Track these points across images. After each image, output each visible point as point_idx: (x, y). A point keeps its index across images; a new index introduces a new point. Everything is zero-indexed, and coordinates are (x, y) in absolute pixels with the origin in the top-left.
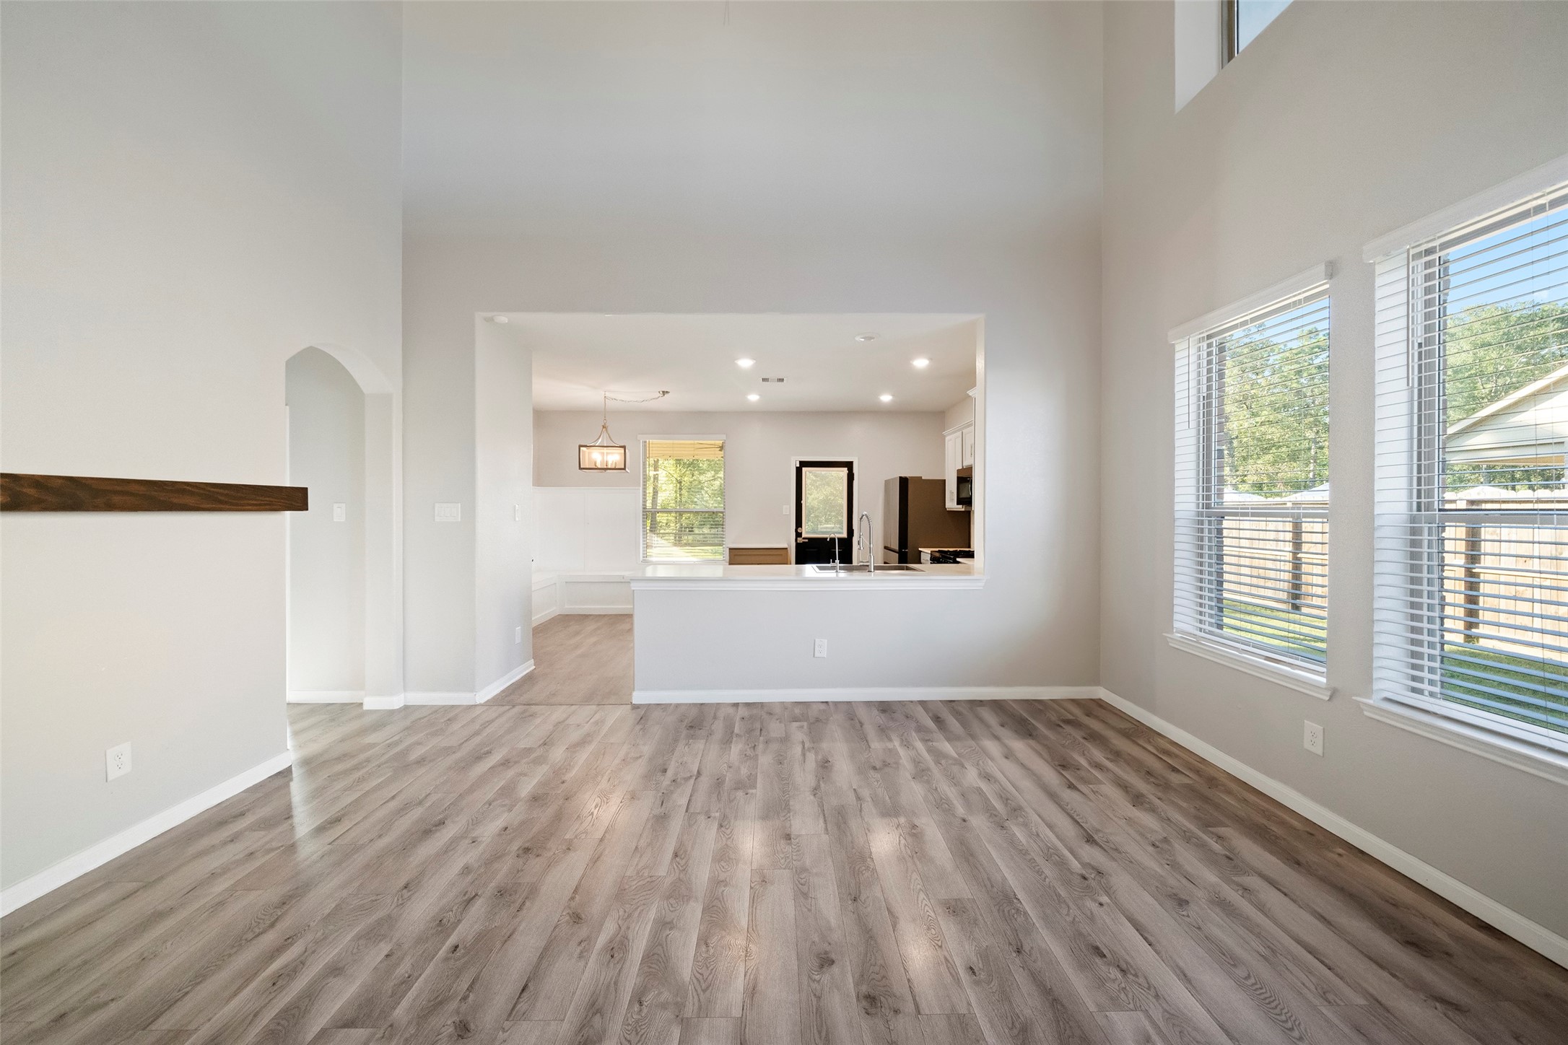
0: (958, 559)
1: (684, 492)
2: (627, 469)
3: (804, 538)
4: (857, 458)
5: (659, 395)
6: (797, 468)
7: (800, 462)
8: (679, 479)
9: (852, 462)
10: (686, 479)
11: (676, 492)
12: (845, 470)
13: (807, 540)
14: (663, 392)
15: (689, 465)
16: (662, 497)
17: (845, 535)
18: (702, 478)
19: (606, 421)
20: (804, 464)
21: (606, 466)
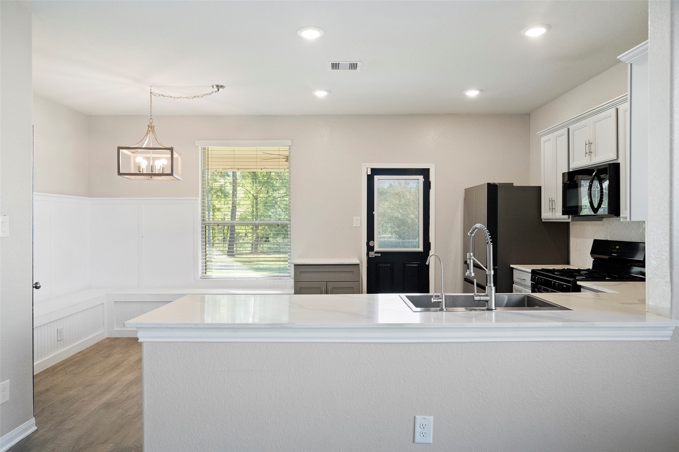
1: (259, 206)
2: (174, 175)
3: (376, 253)
4: (434, 164)
5: (212, 90)
6: (368, 175)
7: (372, 170)
8: (255, 195)
9: (428, 170)
10: (261, 195)
11: (253, 206)
12: (421, 178)
13: (379, 255)
14: (217, 86)
15: (264, 183)
16: (240, 211)
17: (420, 248)
18: (276, 194)
19: (153, 124)
20: (375, 172)
21: (152, 171)
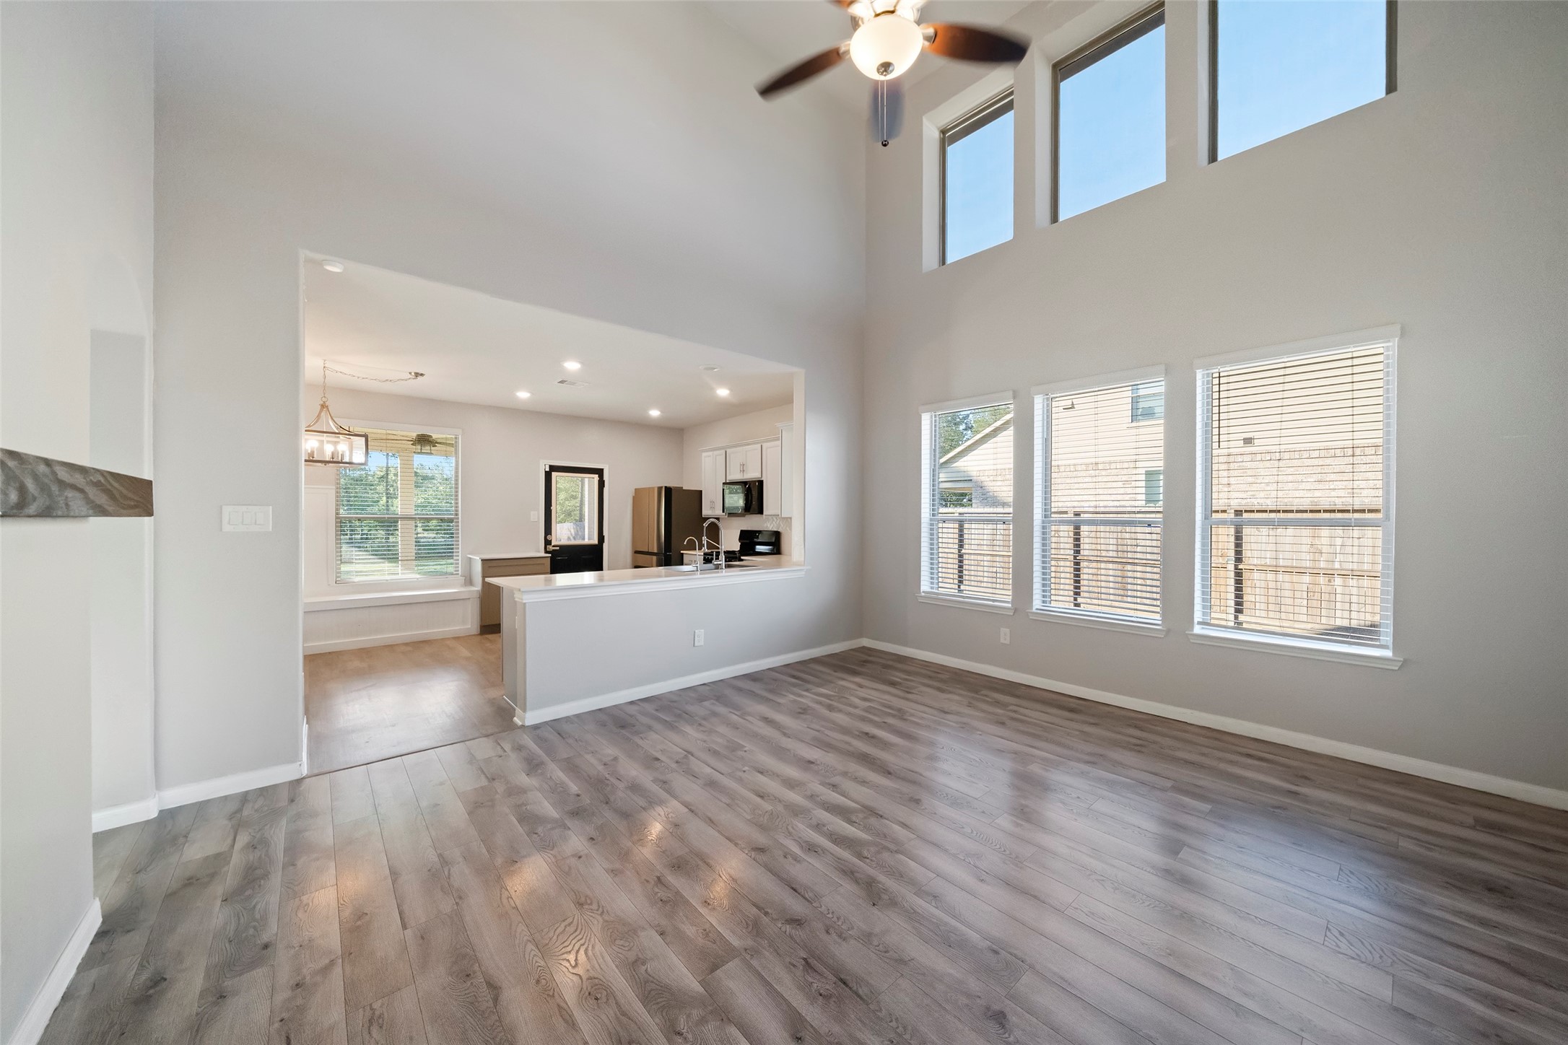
0: (742, 558)
3: (553, 546)
4: (607, 466)
5: (409, 376)
6: (546, 472)
7: (550, 466)
9: (602, 470)
12: (596, 477)
13: (558, 548)
14: (417, 374)
17: (595, 541)
19: (327, 404)
20: (553, 468)
21: (333, 458)
